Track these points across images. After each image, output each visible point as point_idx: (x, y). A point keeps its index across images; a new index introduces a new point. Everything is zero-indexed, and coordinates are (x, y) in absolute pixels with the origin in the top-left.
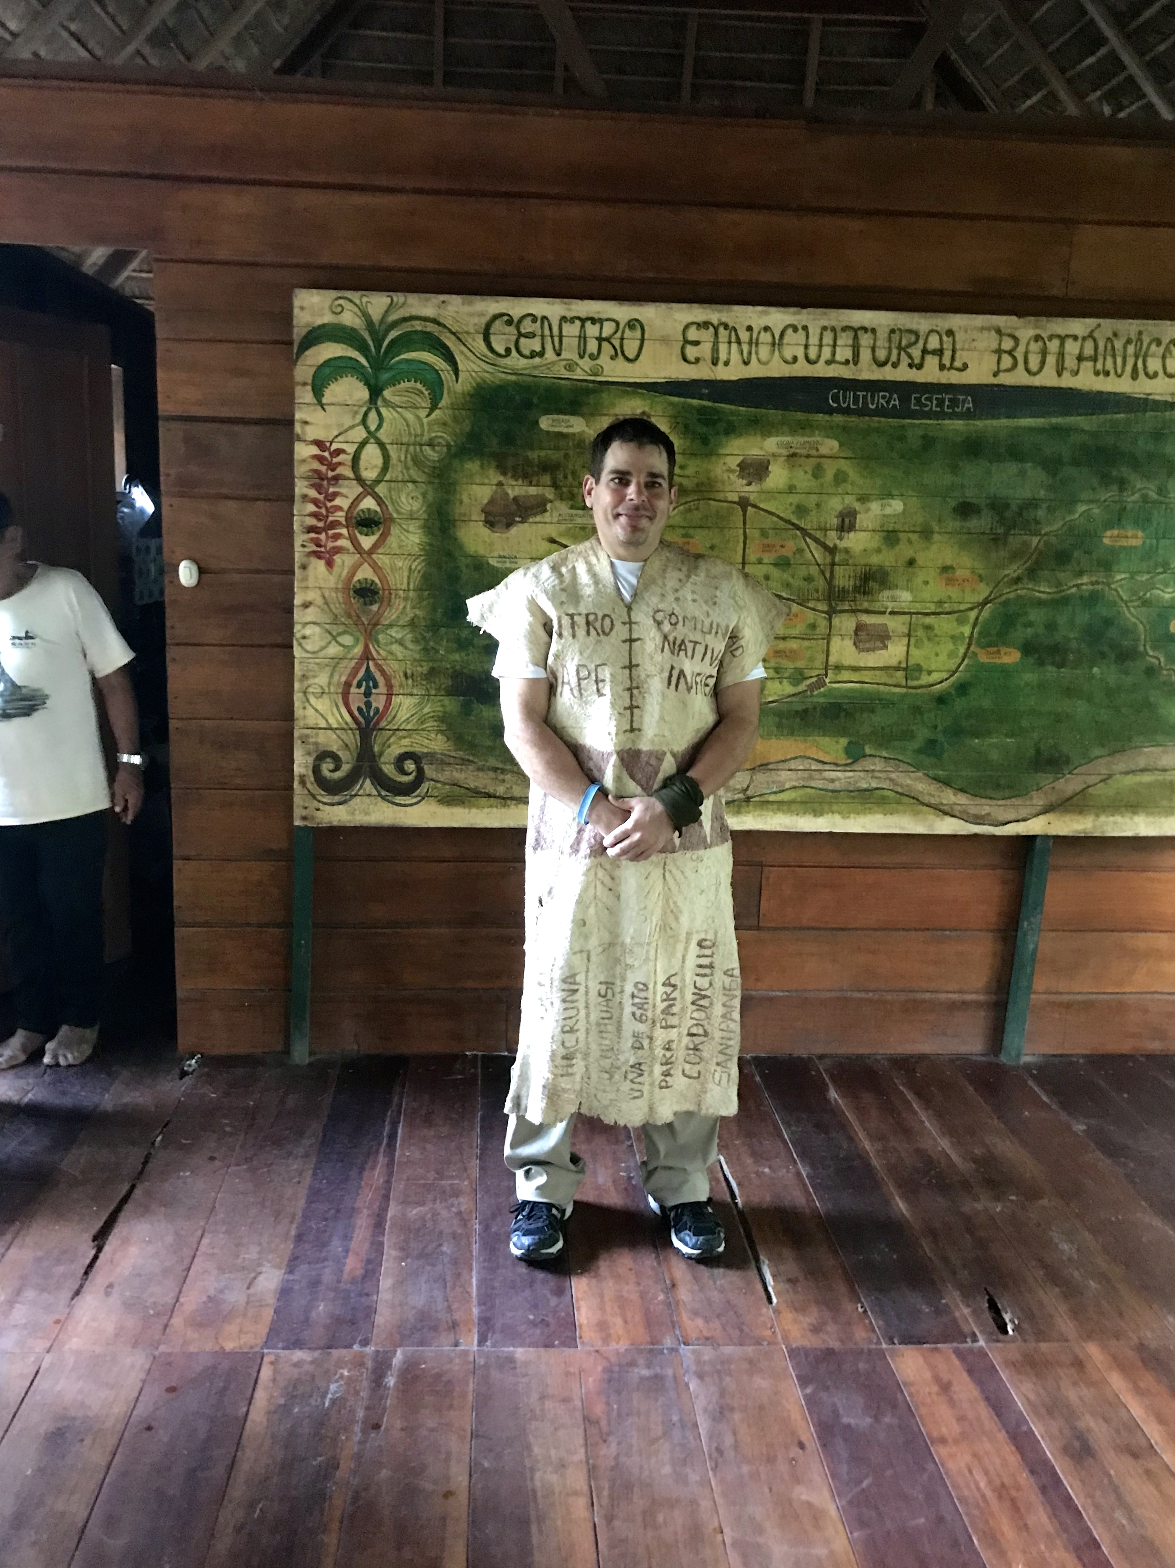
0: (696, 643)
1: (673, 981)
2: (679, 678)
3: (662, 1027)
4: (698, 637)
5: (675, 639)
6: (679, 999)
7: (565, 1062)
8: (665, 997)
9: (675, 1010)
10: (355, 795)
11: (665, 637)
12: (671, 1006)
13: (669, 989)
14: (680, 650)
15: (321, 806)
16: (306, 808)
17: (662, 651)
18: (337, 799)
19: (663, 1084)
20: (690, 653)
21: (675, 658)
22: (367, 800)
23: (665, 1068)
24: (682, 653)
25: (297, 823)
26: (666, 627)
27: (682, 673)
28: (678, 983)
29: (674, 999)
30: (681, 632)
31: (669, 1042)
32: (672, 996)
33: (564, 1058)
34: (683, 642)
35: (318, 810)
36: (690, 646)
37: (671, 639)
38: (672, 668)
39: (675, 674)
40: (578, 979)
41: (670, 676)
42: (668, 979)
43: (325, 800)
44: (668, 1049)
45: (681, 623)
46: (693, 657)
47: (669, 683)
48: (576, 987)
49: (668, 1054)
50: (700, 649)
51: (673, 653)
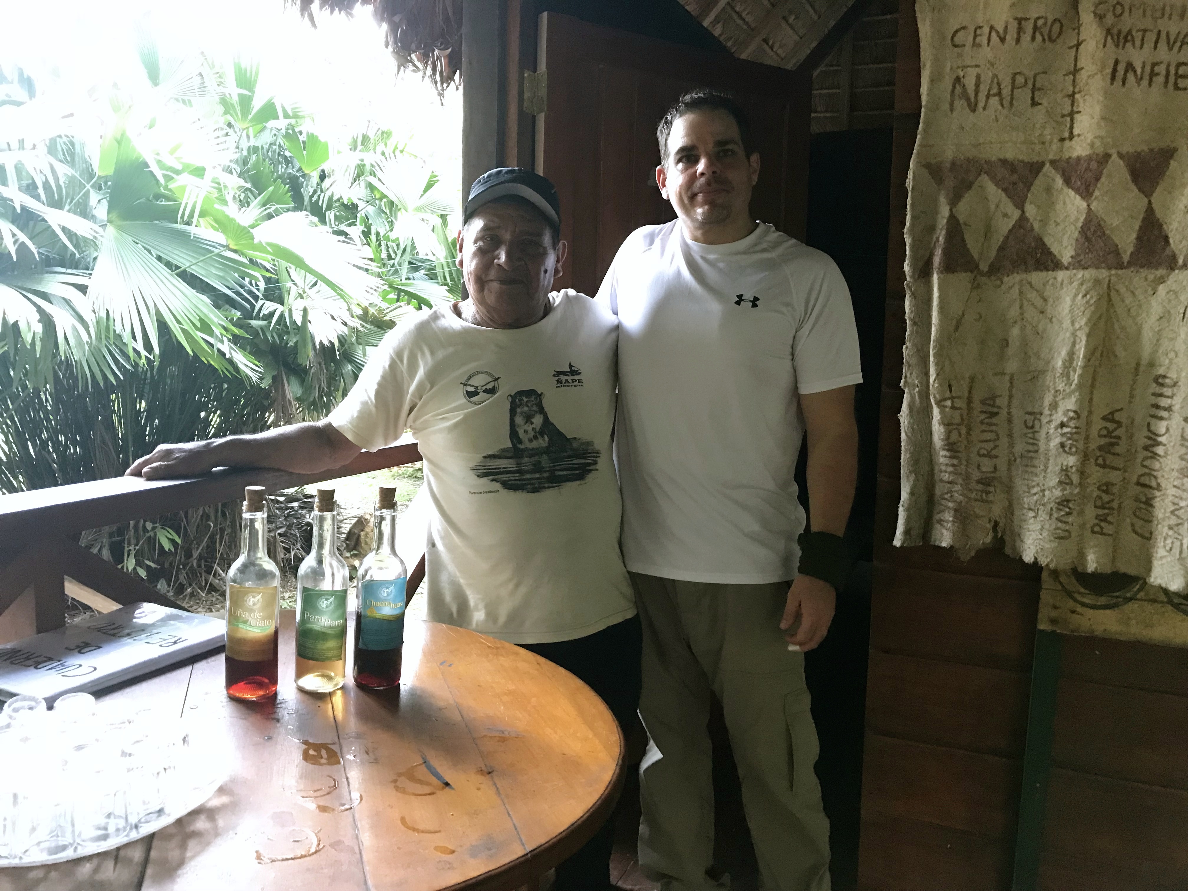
0: (1145, 31)
1: (1117, 416)
2: (1126, 72)
3: (1097, 465)
4: (1148, 23)
5: (1120, 32)
6: (1124, 438)
7: (980, 487)
8: (1104, 432)
9: (1117, 449)
10: (1131, 599)
11: (1108, 31)
12: (1112, 444)
13: (1111, 426)
14: (1126, 41)
15: (1079, 609)
16: (1055, 608)
17: (1104, 46)
18: (1103, 600)
19: (1097, 529)
20: (1138, 43)
21: (1120, 50)
22: (1149, 608)
23: (1100, 512)
24: (1129, 45)
25: (1043, 626)
26: (1110, 19)
27: (1130, 67)
28: (1124, 420)
29: (1119, 438)
30: (1127, 22)
31: (1107, 484)
32: (1115, 434)
33: (979, 482)
34: (1129, 32)
35: (1073, 612)
36: (1138, 36)
37: (1115, 31)
38: (1117, 62)
39: (1121, 68)
40: (998, 402)
41: (1115, 70)
42: (1112, 413)
43: (1085, 600)
44: (1106, 492)
45: (1126, 14)
46: (1142, 47)
47: (1113, 78)
48: (995, 410)
49: (1106, 498)
50: (1151, 37)
51: (1117, 46)
